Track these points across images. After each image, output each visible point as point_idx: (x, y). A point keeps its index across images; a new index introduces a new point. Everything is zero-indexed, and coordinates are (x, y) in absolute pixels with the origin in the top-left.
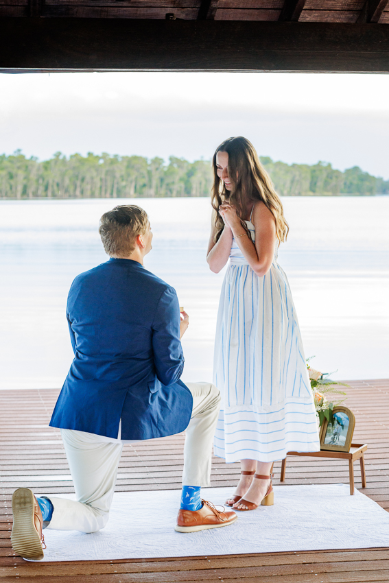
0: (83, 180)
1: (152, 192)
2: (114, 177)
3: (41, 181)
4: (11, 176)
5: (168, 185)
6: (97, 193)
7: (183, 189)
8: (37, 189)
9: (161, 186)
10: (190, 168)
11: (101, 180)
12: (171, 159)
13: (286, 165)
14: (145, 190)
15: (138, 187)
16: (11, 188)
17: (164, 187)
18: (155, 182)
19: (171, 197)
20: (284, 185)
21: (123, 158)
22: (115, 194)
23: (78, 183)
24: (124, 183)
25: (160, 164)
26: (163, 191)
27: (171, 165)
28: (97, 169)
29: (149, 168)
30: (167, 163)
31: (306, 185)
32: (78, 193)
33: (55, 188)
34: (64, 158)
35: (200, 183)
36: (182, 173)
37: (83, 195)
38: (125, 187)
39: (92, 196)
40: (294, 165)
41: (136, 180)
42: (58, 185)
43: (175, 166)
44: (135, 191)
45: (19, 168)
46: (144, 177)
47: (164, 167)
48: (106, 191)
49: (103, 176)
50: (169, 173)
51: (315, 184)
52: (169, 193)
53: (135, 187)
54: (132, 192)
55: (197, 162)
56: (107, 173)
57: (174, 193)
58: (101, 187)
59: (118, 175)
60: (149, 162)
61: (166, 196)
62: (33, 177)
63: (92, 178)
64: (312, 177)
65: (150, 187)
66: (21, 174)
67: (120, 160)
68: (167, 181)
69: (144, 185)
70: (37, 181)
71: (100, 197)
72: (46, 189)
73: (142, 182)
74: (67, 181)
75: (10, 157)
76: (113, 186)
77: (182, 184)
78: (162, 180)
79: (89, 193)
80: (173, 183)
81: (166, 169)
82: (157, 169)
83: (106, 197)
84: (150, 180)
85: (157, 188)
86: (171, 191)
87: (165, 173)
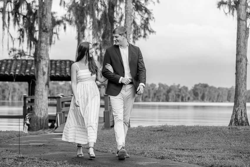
5: (158, 97)
7: (165, 99)
9: (155, 97)
10: (168, 88)
12: (159, 84)
13: (215, 88)
14: (147, 99)
15: (144, 97)
17: (156, 97)
18: (152, 95)
20: (214, 98)
25: (154, 87)
26: (155, 100)
27: (160, 87)
30: (157, 86)
31: (226, 98)
35: (173, 96)
36: (165, 91)
40: (219, 88)
43: (162, 88)
44: (142, 99)
46: (146, 93)
47: (156, 88)
50: (159, 91)
51: (230, 97)
52: (158, 101)
53: (142, 97)
55: (172, 86)
57: (161, 100)
64: (229, 94)
65: (149, 97)
68: (157, 95)
69: (146, 97)
73: (145, 95)
77: (165, 97)
78: (155, 94)
80: (160, 96)
82: (153, 89)
84: (149, 94)
85: (152, 98)
87: (157, 91)
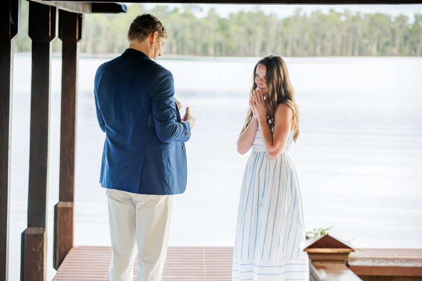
0: (323, 37)
1: (395, 50)
2: (356, 35)
3: (280, 38)
4: (250, 32)
5: (412, 43)
6: (338, 51)
8: (276, 46)
9: (405, 44)
11: (343, 37)
12: (416, 16)
14: (389, 49)
15: (381, 45)
16: (249, 44)
17: (408, 45)
18: (399, 40)
19: (415, 55)
21: (366, 15)
22: (356, 52)
23: (319, 40)
24: (366, 41)
25: (404, 21)
26: (406, 50)
27: (416, 23)
28: (339, 26)
29: (393, 26)
32: (318, 50)
33: (295, 45)
34: (305, 15)
37: (323, 53)
38: (367, 45)
39: (333, 54)
41: (379, 38)
42: (298, 42)
43: (420, 24)
44: (378, 49)
45: (258, 24)
46: (387, 35)
47: (409, 24)
48: (347, 49)
49: (344, 33)
50: (414, 31)
52: (413, 52)
53: (378, 45)
54: (374, 50)
56: (349, 30)
57: (419, 52)
58: (342, 46)
59: (360, 32)
60: (393, 19)
61: (410, 55)
62: (272, 33)
63: (333, 36)
65: (394, 45)
66: (260, 30)
67: (362, 16)
68: (412, 39)
69: (387, 44)
70: (277, 38)
71: (341, 55)
72: (286, 46)
73: (385, 39)
74: (307, 39)
75: (249, 13)
76: (354, 44)
78: (406, 38)
79: (329, 51)
80: (418, 42)
81: (410, 27)
82: (401, 27)
83: (346, 55)
84: (394, 38)
85: (400, 46)
86: (415, 50)
87: (410, 31)
